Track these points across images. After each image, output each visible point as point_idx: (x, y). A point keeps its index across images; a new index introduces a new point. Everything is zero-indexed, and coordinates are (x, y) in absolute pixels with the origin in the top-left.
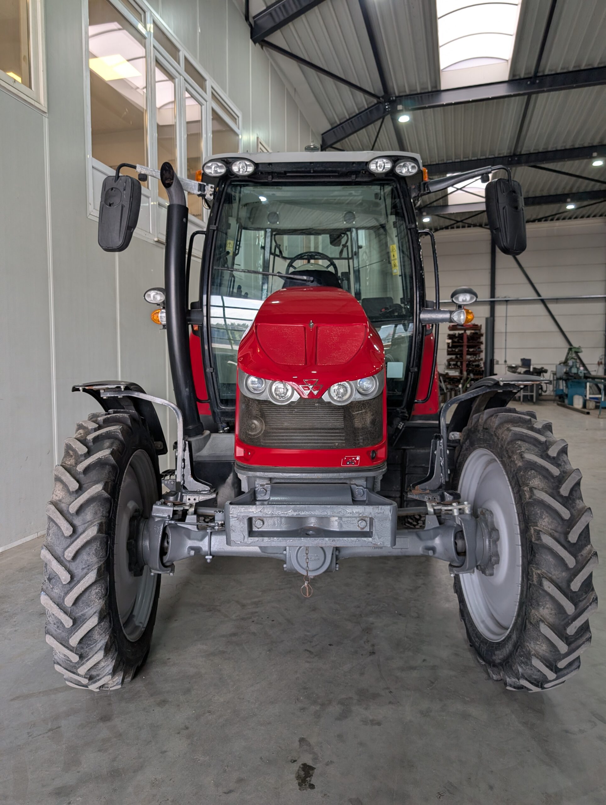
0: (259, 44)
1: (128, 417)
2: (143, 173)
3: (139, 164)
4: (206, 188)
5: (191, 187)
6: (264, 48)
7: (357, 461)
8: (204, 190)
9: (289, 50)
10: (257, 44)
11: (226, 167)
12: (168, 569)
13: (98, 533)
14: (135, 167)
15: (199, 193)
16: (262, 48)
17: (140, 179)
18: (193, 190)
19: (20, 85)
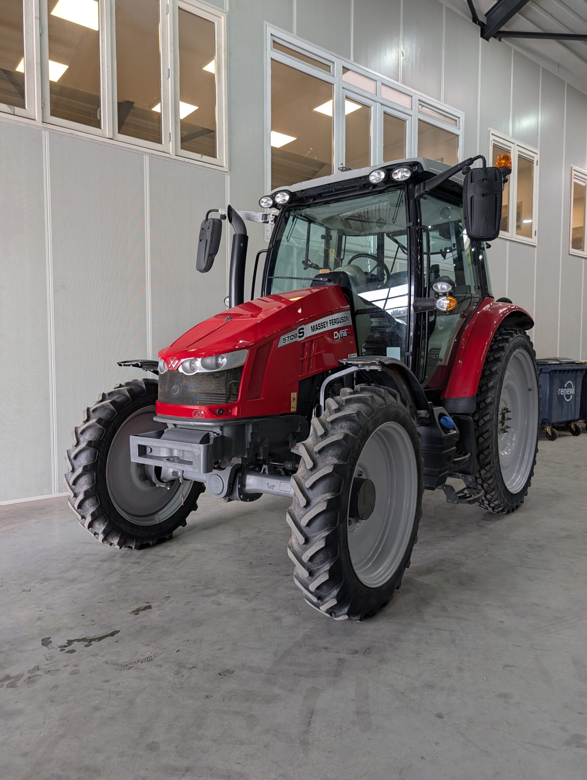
0: (495, 37)
2: (223, 214)
3: (220, 208)
4: (268, 217)
5: (257, 217)
6: (502, 40)
7: (203, 414)
8: (267, 219)
9: (538, 31)
10: (492, 39)
11: (272, 200)
13: (86, 446)
14: (217, 211)
15: (263, 221)
16: (500, 40)
17: (221, 218)
18: (259, 220)
19: (206, 158)
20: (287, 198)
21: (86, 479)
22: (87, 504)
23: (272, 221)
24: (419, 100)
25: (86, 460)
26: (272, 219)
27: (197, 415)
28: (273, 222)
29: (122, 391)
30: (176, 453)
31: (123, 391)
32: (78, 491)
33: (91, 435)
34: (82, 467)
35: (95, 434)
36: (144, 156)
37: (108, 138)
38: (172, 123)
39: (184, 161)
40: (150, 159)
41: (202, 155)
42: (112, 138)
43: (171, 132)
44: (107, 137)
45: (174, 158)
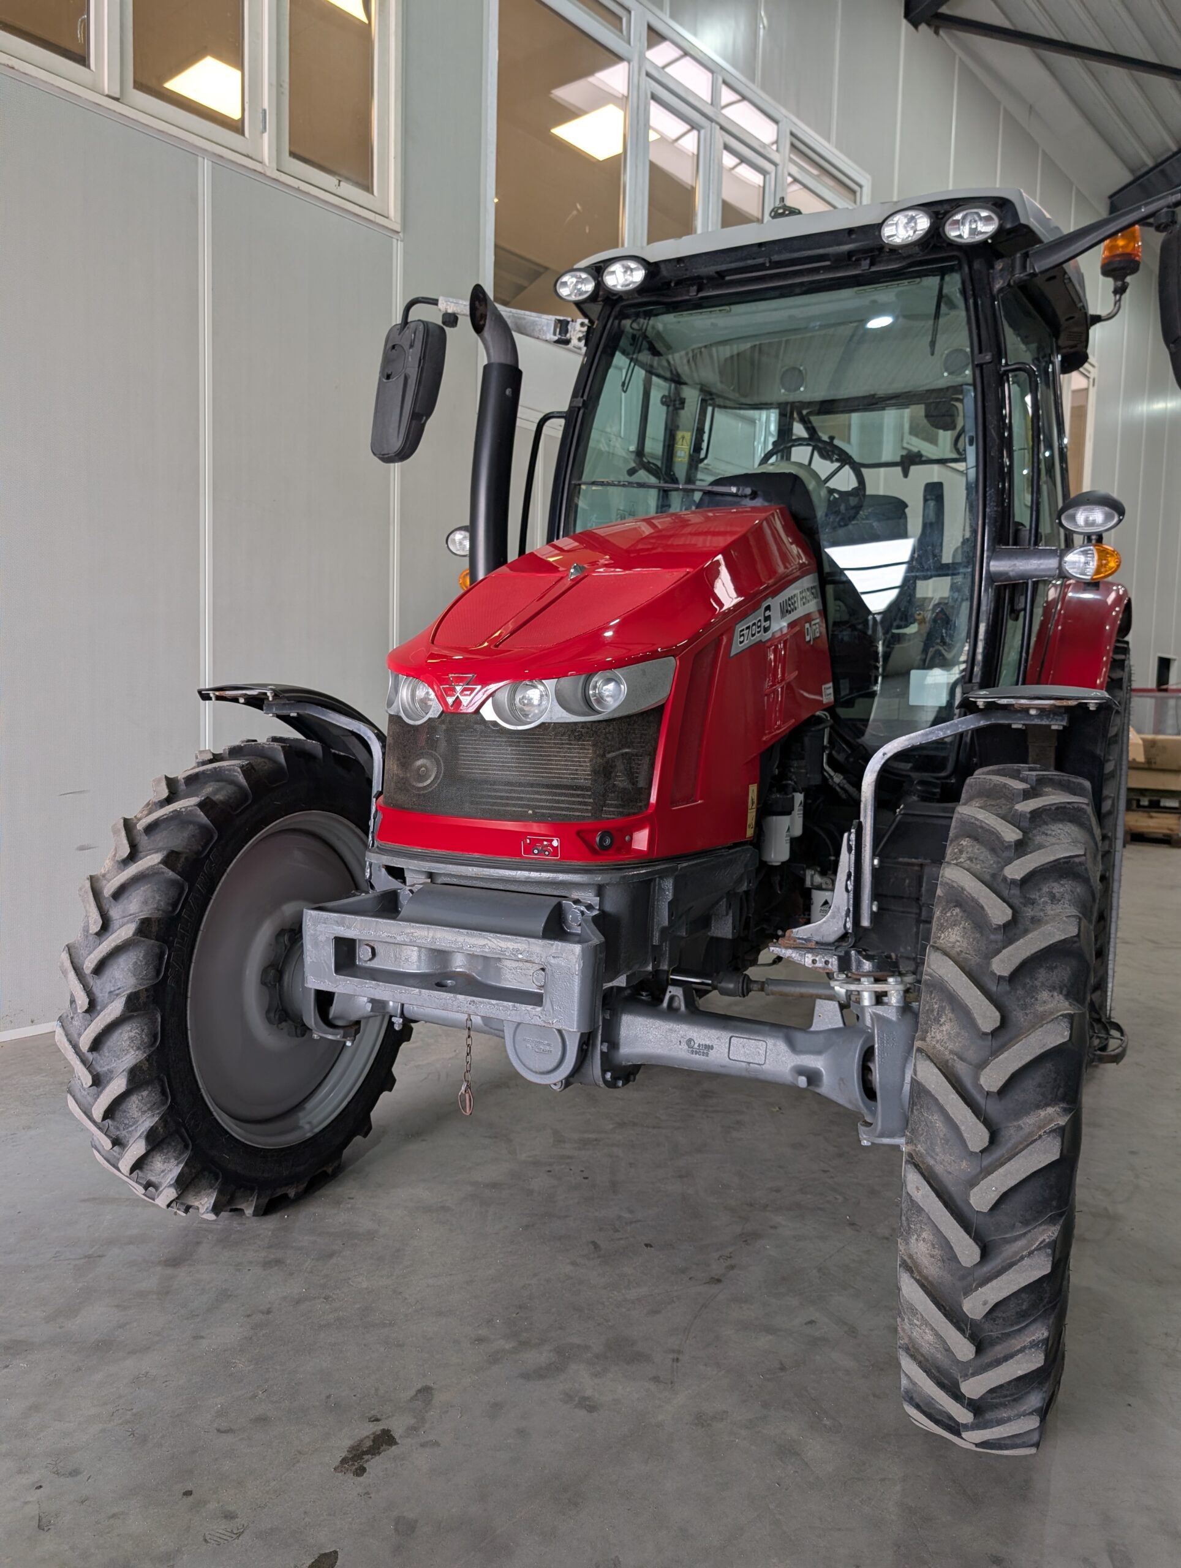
0: (929, 25)
1: (280, 748)
2: (450, 311)
3: (443, 296)
4: (569, 327)
5: (539, 327)
6: (941, 33)
7: (555, 849)
8: (567, 331)
9: (1007, 25)
10: (923, 27)
11: (595, 278)
12: (337, 1031)
13: (134, 935)
14: (435, 302)
15: (556, 338)
16: (937, 32)
17: (444, 323)
18: (545, 333)
19: (348, 189)
20: (639, 276)
21: (132, 1034)
22: (134, 1106)
23: (580, 339)
24: (792, 134)
25: (135, 976)
26: (581, 335)
27: (536, 851)
28: (583, 342)
29: (225, 770)
30: (459, 964)
31: (229, 770)
32: (105, 1069)
33: (145, 902)
34: (123, 1000)
35: (158, 898)
36: (200, 159)
37: (108, 96)
38: (270, 84)
39: (298, 189)
40: (213, 168)
41: (340, 181)
42: (117, 95)
43: (266, 106)
44: (106, 92)
45: (274, 177)
